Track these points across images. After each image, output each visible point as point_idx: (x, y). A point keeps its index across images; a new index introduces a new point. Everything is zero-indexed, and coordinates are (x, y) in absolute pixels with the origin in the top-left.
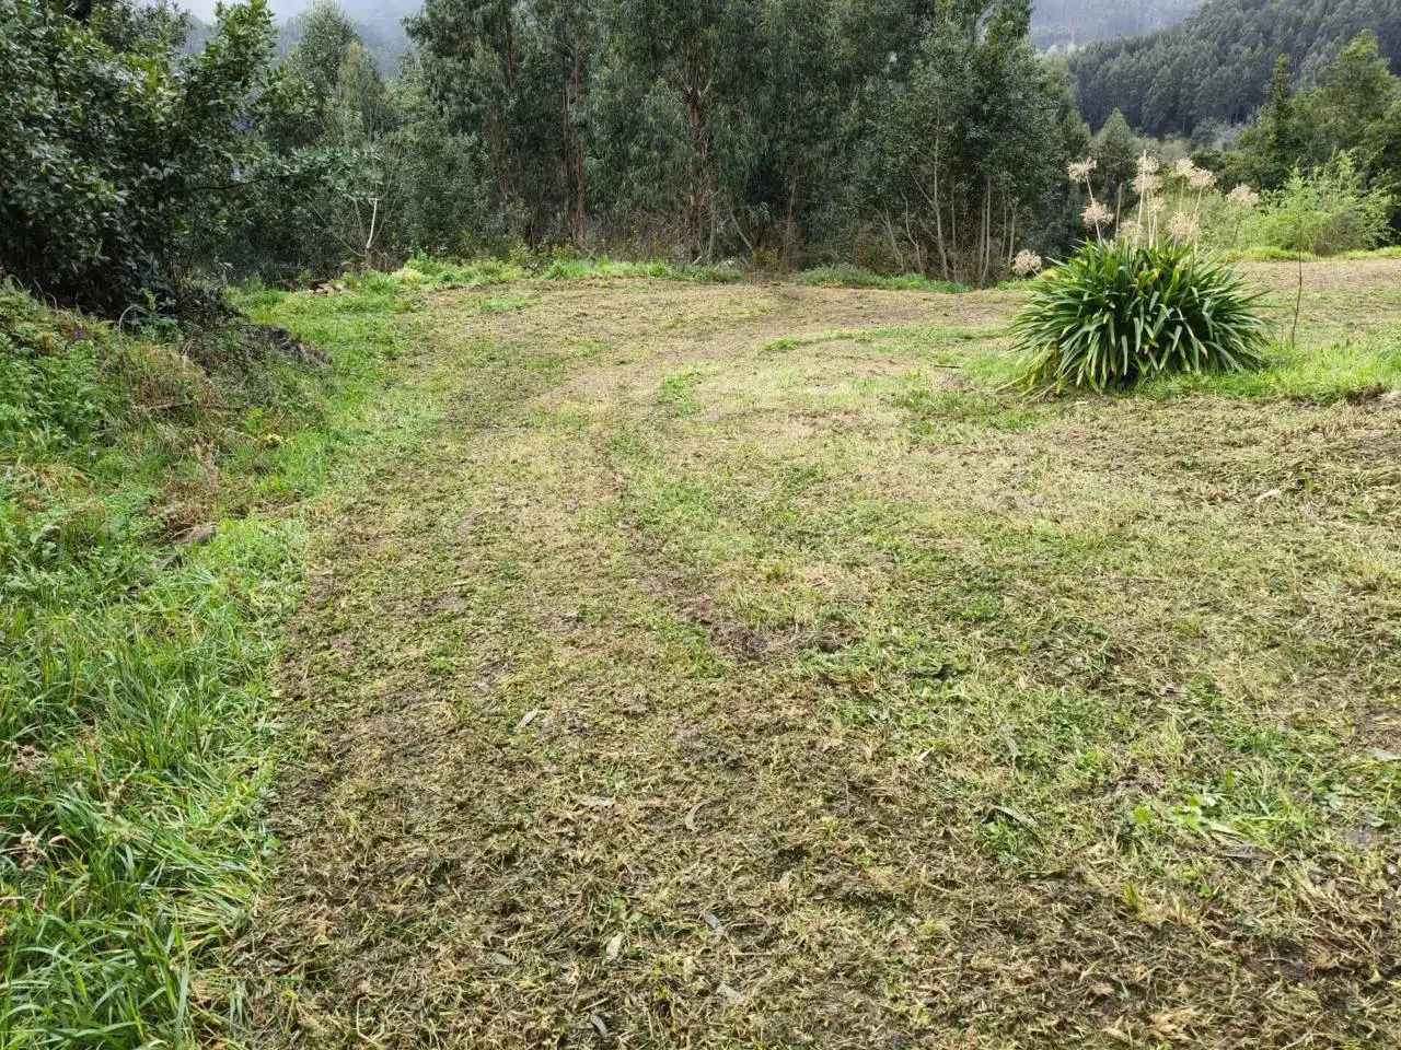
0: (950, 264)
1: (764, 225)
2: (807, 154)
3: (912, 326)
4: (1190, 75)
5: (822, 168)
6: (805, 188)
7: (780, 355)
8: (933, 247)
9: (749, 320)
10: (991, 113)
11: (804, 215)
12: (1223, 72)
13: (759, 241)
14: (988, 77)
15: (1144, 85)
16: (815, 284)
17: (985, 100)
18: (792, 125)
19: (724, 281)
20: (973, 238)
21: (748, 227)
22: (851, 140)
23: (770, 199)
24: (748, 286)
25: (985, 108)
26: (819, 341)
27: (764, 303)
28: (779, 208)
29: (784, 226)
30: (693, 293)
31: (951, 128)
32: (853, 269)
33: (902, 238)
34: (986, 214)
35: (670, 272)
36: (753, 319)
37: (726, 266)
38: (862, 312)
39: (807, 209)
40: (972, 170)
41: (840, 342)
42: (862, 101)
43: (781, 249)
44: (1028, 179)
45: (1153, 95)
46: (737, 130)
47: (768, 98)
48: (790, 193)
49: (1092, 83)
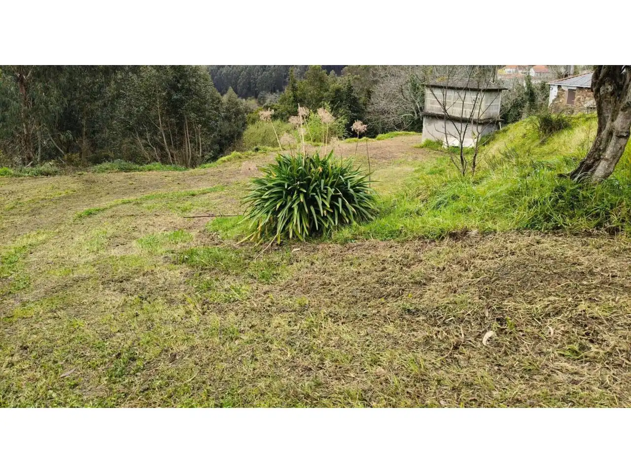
0: (172, 156)
1: (69, 142)
2: (89, 106)
3: (162, 191)
4: (253, 75)
5: (99, 114)
6: (91, 123)
7: (88, 219)
8: (162, 148)
9: (64, 197)
10: (183, 87)
11: (92, 135)
12: (266, 74)
13: (68, 149)
14: (179, 72)
15: (237, 78)
16: (103, 171)
17: (178, 82)
18: (80, 93)
19: (47, 174)
20: (181, 144)
21: (61, 143)
22: (113, 99)
23: (71, 129)
24: (63, 176)
25: (179, 85)
26: (111, 207)
27: (75, 186)
28: (78, 133)
29: (81, 142)
30: (28, 184)
31: (164, 94)
32: (123, 163)
33: (146, 145)
34: (186, 131)
35: (12, 172)
36: (68, 197)
37: (48, 166)
38: (133, 186)
39: (94, 133)
40: (176, 113)
41: (125, 205)
42: (116, 82)
43: (81, 153)
44: (203, 116)
45: (241, 82)
46: (48, 95)
47: (65, 80)
48: (83, 126)
49: (216, 77)
